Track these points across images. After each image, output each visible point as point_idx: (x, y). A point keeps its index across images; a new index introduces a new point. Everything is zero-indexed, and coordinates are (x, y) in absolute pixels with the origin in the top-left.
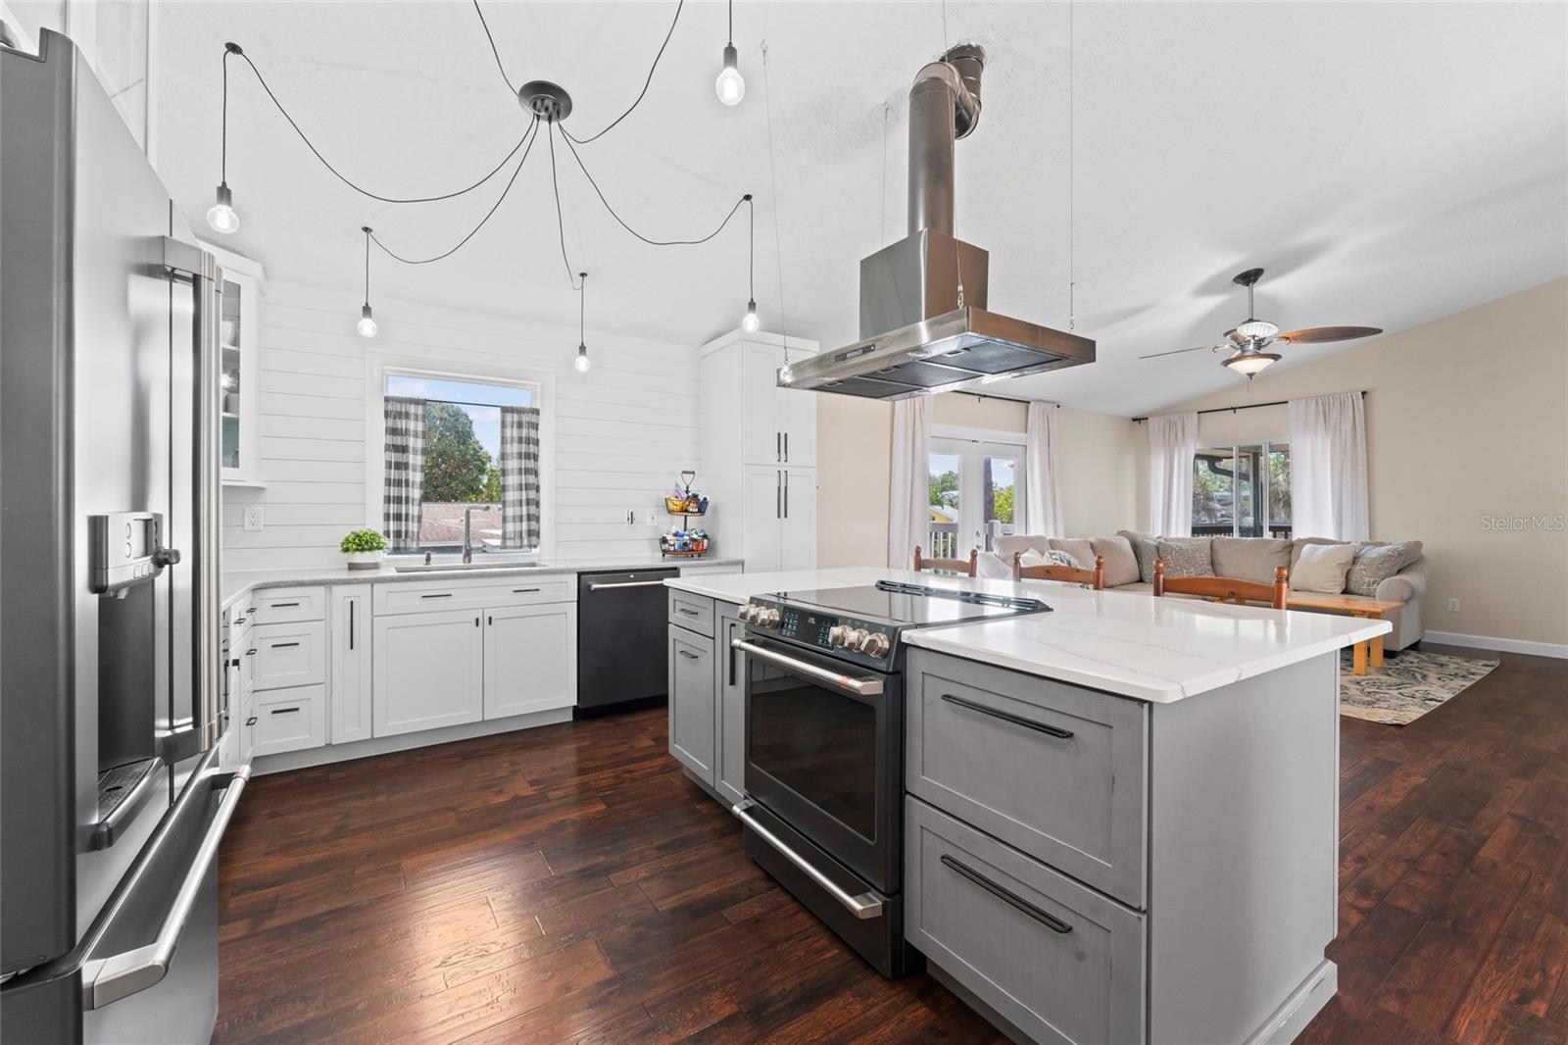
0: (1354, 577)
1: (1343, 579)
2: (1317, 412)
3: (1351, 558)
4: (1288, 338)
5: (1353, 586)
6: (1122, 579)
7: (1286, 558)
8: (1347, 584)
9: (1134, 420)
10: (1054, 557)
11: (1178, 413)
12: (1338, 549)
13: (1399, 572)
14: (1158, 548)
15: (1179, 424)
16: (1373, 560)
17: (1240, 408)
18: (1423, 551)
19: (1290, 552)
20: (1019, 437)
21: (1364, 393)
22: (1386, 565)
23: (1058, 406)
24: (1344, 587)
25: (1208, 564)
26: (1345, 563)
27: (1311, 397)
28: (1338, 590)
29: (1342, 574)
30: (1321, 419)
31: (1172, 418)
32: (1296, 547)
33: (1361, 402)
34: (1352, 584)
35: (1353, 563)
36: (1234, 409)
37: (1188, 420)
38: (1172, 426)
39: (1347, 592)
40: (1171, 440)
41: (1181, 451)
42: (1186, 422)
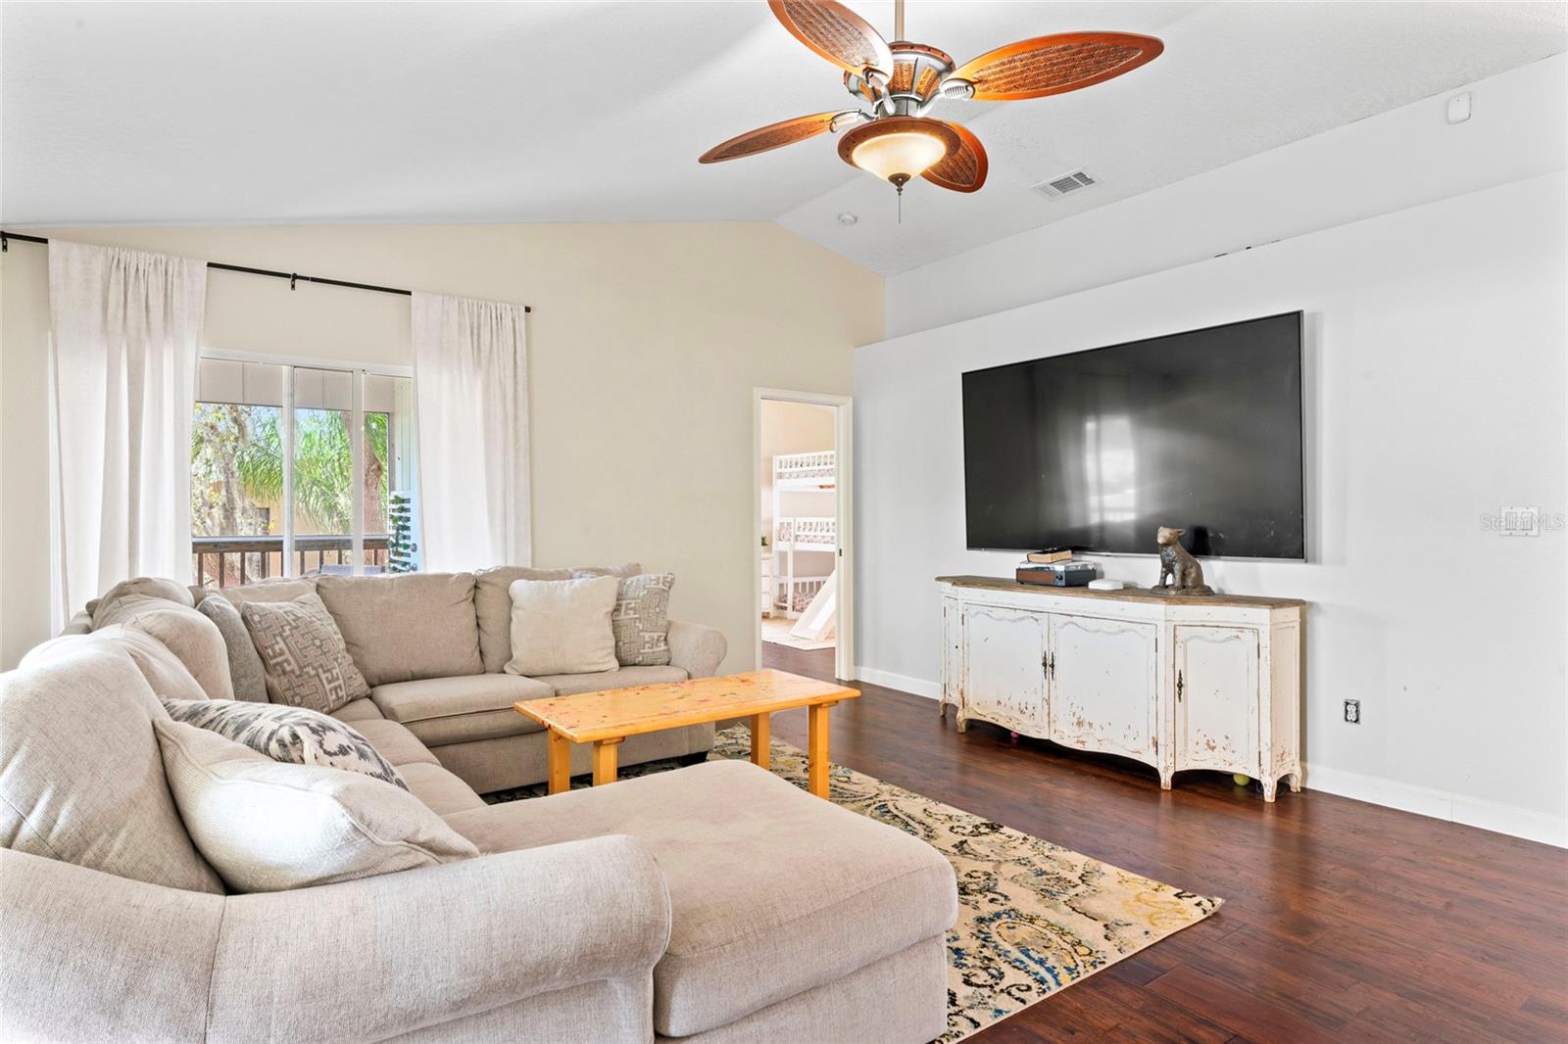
0: (625, 635)
1: (613, 641)
2: (460, 325)
3: (614, 601)
5: (626, 653)
7: (471, 612)
8: (616, 652)
12: (595, 587)
16: (644, 600)
19: (476, 598)
21: (528, 311)
24: (615, 655)
27: (453, 295)
28: (614, 662)
31: (130, 257)
32: (485, 588)
33: (523, 323)
34: (624, 649)
35: (617, 609)
36: (295, 277)
37: (180, 273)
38: (131, 280)
39: (623, 664)
40: (131, 323)
41: (161, 355)
42: (176, 281)
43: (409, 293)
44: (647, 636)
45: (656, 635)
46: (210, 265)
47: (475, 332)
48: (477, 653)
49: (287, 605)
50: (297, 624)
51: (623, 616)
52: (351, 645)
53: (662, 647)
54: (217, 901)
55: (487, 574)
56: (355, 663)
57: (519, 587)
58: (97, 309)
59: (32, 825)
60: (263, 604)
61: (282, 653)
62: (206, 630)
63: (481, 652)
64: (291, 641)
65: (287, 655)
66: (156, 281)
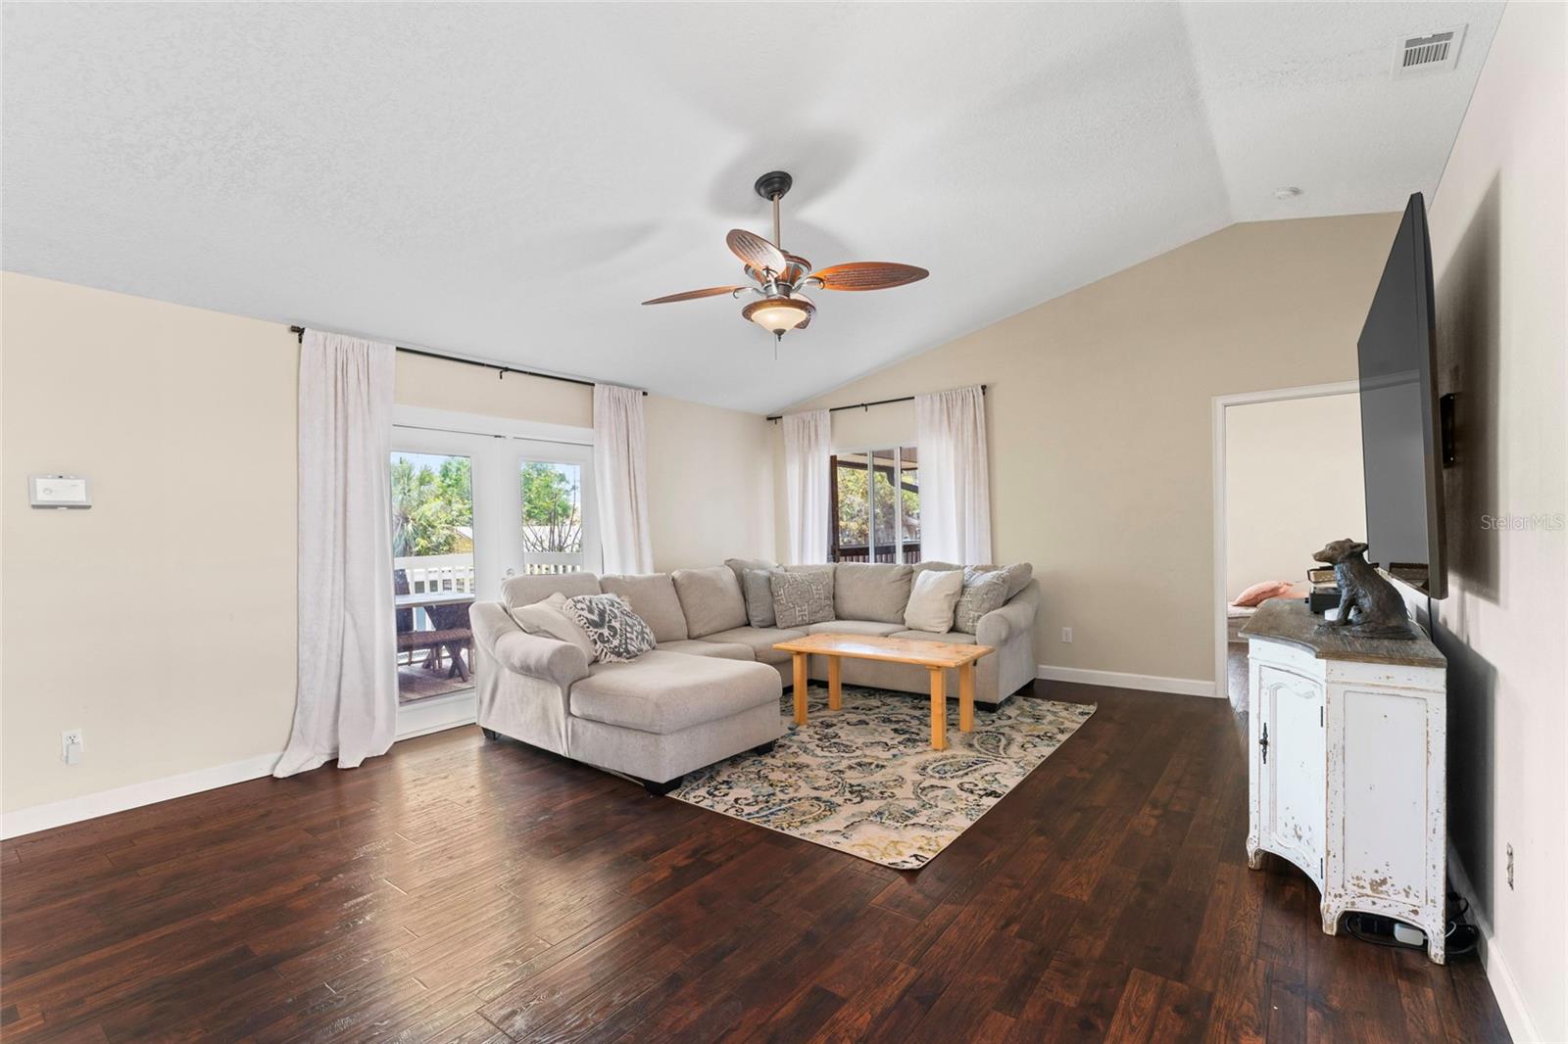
0: (961, 611)
1: (950, 614)
2: (941, 409)
3: (957, 587)
4: (821, 280)
5: (961, 623)
6: (716, 624)
7: (906, 588)
8: (954, 621)
9: (769, 419)
10: (579, 606)
11: (810, 410)
12: (947, 576)
13: (1006, 603)
14: (769, 580)
15: (812, 424)
16: (979, 588)
17: (870, 404)
18: (1034, 574)
19: (910, 580)
20: (580, 433)
21: (984, 388)
22: (990, 595)
23: (645, 394)
24: (951, 624)
25: (827, 598)
26: (954, 594)
27: (936, 393)
28: (945, 628)
29: (950, 608)
30: (945, 417)
31: (805, 416)
33: (981, 397)
34: (960, 621)
36: (865, 405)
37: (820, 419)
38: (805, 426)
39: (952, 630)
40: (805, 444)
41: (814, 457)
42: (819, 422)
43: (913, 398)
44: (972, 615)
46: (831, 410)
47: (949, 413)
48: (901, 612)
51: (961, 599)
57: (922, 575)
58: (796, 442)
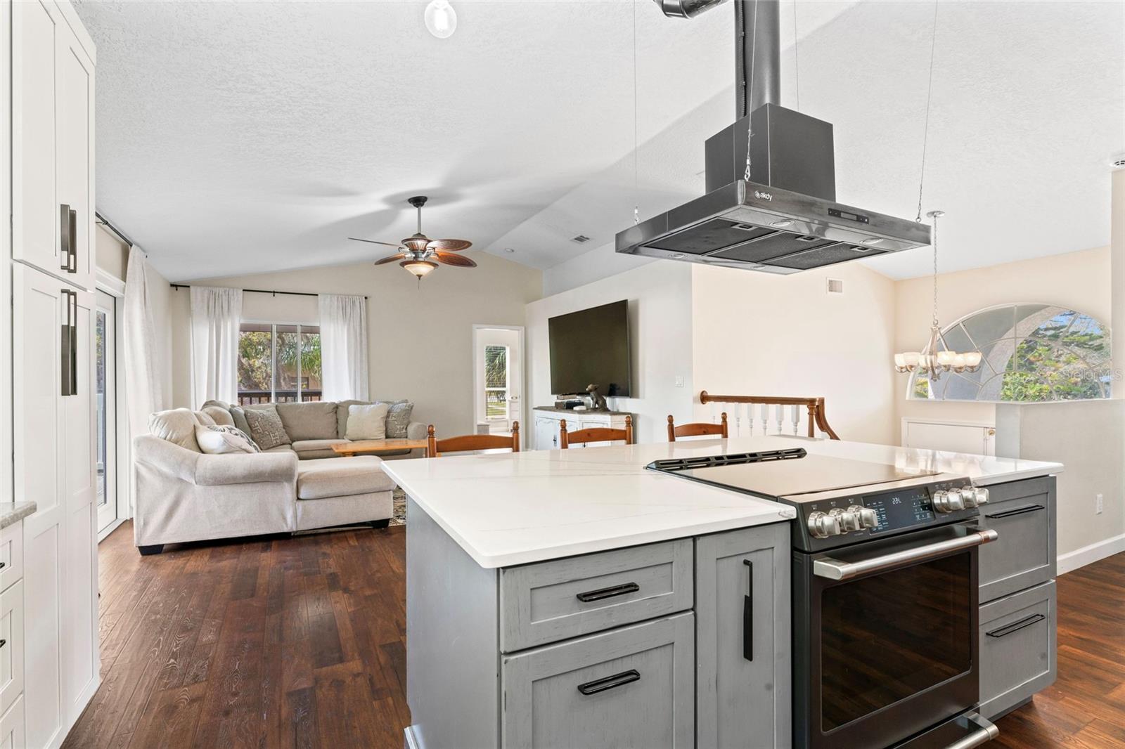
0: (390, 426)
1: (385, 428)
2: (338, 306)
3: (386, 413)
5: (390, 433)
7: (335, 417)
8: (386, 432)
9: (172, 285)
11: (221, 287)
16: (399, 413)
17: (279, 293)
19: (336, 413)
21: (366, 298)
27: (335, 295)
28: (383, 436)
29: (384, 425)
30: (341, 312)
31: (217, 290)
32: (340, 408)
33: (364, 303)
34: (389, 431)
35: (388, 417)
36: (274, 292)
37: (233, 295)
38: (217, 298)
39: (387, 437)
40: (217, 312)
41: (227, 323)
42: (232, 297)
43: (317, 295)
44: (398, 427)
45: (402, 427)
46: (244, 290)
47: (344, 309)
48: (335, 432)
49: (261, 411)
50: (263, 417)
51: (390, 419)
52: (285, 426)
53: (404, 431)
54: (199, 454)
55: (341, 403)
56: (286, 432)
57: (352, 408)
58: (206, 308)
59: (168, 437)
60: (252, 410)
61: (257, 426)
62: (227, 414)
63: (337, 432)
64: (260, 423)
65: (259, 427)
66: (225, 298)
